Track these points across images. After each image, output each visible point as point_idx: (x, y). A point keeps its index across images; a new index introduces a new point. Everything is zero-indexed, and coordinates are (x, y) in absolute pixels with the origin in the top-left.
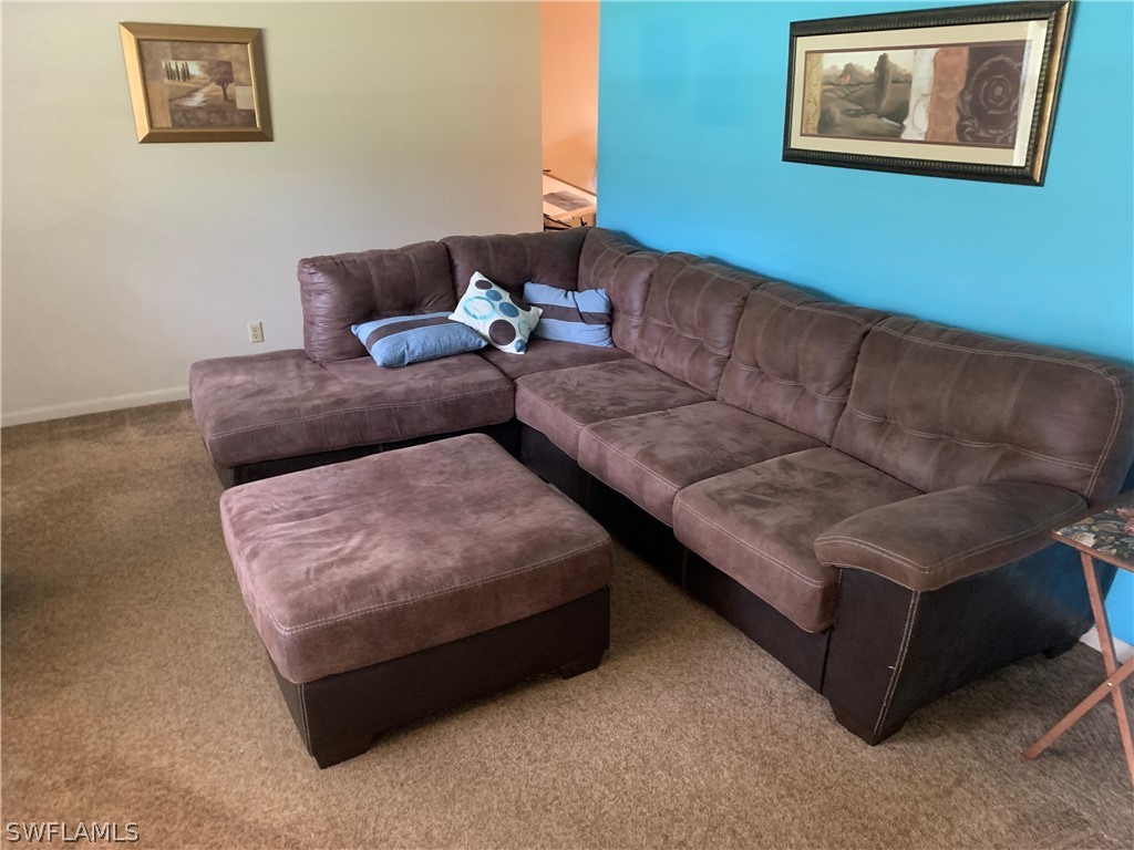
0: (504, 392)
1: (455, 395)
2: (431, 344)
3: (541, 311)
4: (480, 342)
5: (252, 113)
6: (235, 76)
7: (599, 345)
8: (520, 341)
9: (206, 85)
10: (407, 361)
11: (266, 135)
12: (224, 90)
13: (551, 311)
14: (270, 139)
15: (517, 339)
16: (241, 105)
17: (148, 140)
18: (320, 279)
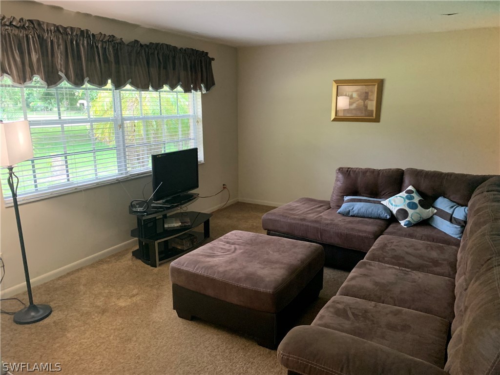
0: (369, 238)
1: (346, 231)
2: (363, 210)
3: (436, 211)
4: (387, 216)
5: (372, 111)
6: (369, 97)
7: (453, 236)
8: (409, 221)
9: (358, 100)
10: (350, 214)
11: (377, 119)
12: (364, 103)
13: (442, 214)
14: (379, 121)
15: (407, 219)
16: (369, 108)
17: (334, 120)
18: (340, 176)
